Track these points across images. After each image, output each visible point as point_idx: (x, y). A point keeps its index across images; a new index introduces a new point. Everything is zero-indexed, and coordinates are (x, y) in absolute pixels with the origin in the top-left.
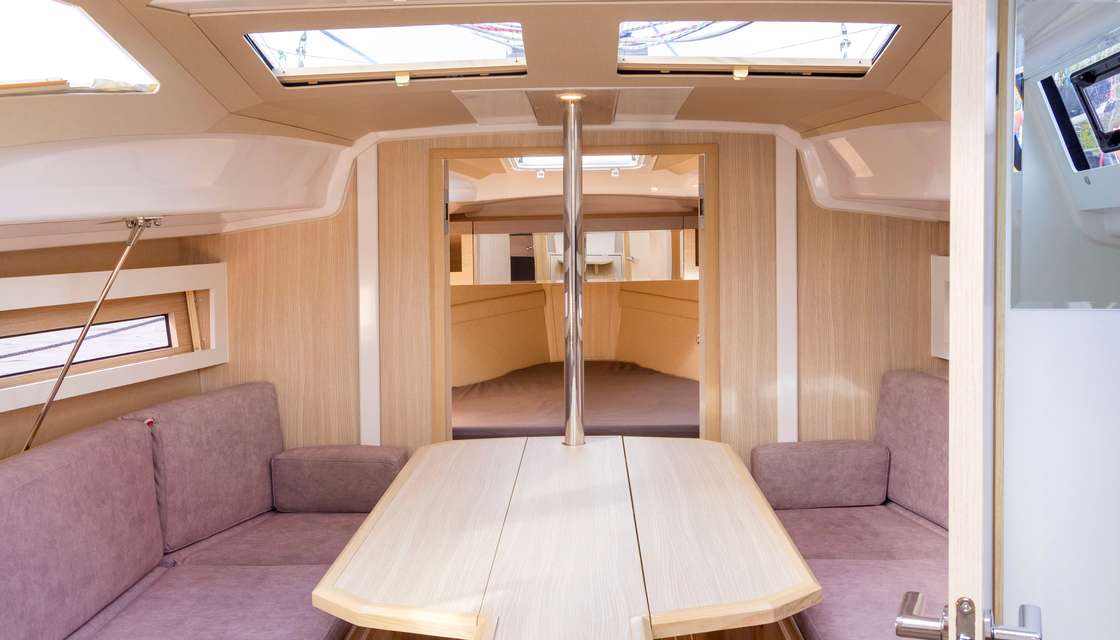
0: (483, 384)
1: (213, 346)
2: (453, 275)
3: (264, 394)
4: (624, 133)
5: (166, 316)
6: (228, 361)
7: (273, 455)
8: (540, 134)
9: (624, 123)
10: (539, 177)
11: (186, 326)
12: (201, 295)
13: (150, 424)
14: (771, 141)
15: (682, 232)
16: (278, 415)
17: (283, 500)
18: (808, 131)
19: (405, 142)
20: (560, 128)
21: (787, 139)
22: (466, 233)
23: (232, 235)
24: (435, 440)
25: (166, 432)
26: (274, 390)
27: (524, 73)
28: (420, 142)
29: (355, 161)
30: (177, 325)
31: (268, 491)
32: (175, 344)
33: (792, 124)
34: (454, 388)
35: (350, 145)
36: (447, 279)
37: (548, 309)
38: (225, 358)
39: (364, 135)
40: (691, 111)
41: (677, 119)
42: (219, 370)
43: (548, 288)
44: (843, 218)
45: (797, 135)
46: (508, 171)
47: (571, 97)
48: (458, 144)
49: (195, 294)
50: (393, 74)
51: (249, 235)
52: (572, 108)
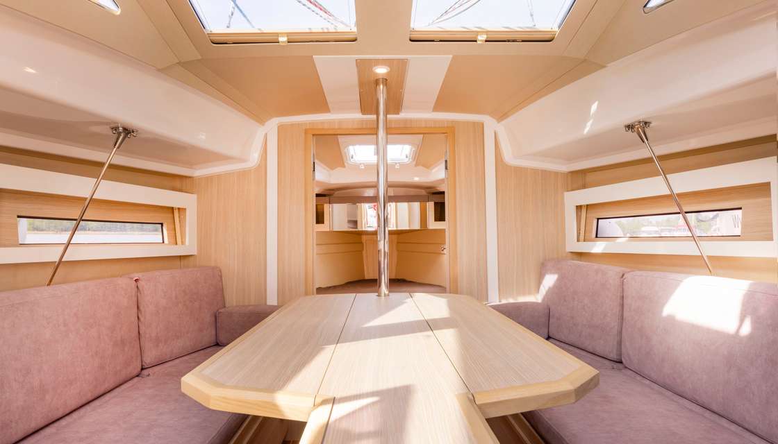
1: (187, 242)
3: (216, 276)
4: (406, 121)
5: (162, 224)
6: (196, 253)
7: (218, 310)
8: (362, 121)
10: (361, 168)
11: (174, 232)
12: (182, 211)
13: (136, 280)
14: (480, 127)
16: (222, 285)
17: (223, 338)
18: (501, 116)
19: (292, 125)
20: (375, 117)
21: (490, 123)
22: (326, 203)
23: (200, 178)
24: (306, 294)
25: (147, 287)
26: (220, 271)
27: (355, 40)
28: (299, 125)
29: (266, 135)
30: (167, 230)
31: (214, 332)
32: (166, 241)
33: (492, 114)
35: (263, 125)
38: (194, 251)
39: (270, 119)
40: (440, 105)
41: (433, 111)
42: (191, 259)
43: (364, 241)
44: (519, 171)
45: (494, 121)
46: (346, 164)
47: (381, 71)
48: (320, 127)
49: (179, 209)
50: (277, 34)
51: (209, 179)
52: (381, 86)
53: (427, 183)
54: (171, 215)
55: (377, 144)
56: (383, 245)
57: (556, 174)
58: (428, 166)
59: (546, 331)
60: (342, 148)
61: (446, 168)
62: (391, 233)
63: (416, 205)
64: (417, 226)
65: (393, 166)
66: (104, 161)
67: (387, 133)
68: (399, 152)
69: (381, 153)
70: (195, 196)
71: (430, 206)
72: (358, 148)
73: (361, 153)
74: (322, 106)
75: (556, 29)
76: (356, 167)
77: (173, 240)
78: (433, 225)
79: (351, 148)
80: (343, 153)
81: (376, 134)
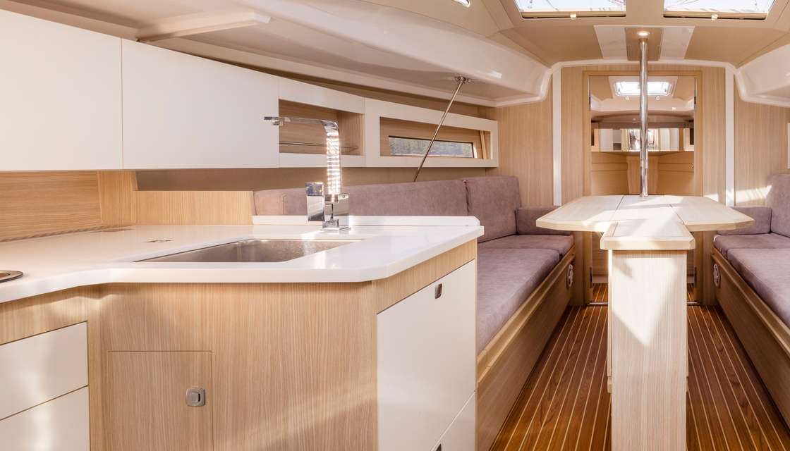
1: (492, 158)
3: (515, 183)
4: (663, 66)
5: (472, 143)
6: (498, 166)
7: (517, 208)
8: (628, 66)
9: (663, 61)
10: (627, 99)
11: (481, 150)
12: (487, 133)
13: (465, 182)
14: (721, 72)
15: (684, 129)
16: (519, 190)
17: (521, 229)
18: (739, 63)
19: (573, 68)
20: (638, 62)
21: (730, 68)
22: (596, 128)
23: (500, 108)
25: (472, 188)
26: (517, 179)
27: (625, 16)
28: (578, 68)
29: (552, 75)
30: (477, 148)
31: (515, 225)
32: (476, 156)
33: (732, 62)
35: (550, 68)
39: (556, 62)
40: (690, 54)
41: (685, 58)
42: (494, 170)
43: (628, 161)
44: (752, 106)
45: (734, 67)
46: (614, 96)
47: (643, 34)
48: (595, 69)
49: (484, 132)
50: (570, 13)
51: (507, 109)
52: (643, 43)
53: (682, 112)
54: (478, 137)
55: (640, 81)
56: (644, 164)
57: (782, 108)
58: (683, 98)
59: (769, 226)
60: (611, 83)
61: (695, 103)
62: (651, 154)
63: (676, 131)
64: (676, 149)
65: (653, 98)
66: (449, 99)
67: (648, 75)
68: (659, 88)
69: (643, 88)
70: (497, 122)
71: (686, 131)
72: (624, 84)
73: (627, 88)
74: (597, 53)
75: (767, 12)
76: (623, 98)
77: (480, 156)
78: (688, 148)
79: (618, 84)
80: (612, 89)
81: (640, 76)
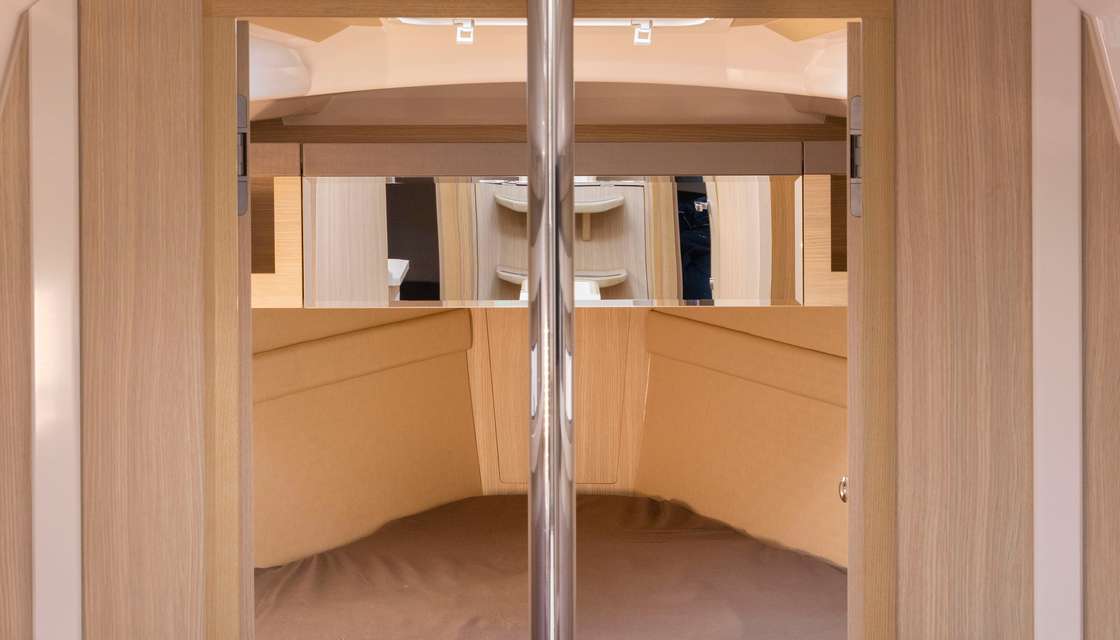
0: (323, 557)
2: (257, 279)
10: (459, 39)
15: (798, 181)
22: (285, 174)
34: (258, 572)
36: (245, 292)
37: (476, 355)
